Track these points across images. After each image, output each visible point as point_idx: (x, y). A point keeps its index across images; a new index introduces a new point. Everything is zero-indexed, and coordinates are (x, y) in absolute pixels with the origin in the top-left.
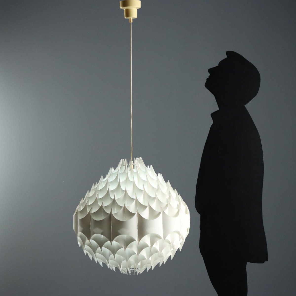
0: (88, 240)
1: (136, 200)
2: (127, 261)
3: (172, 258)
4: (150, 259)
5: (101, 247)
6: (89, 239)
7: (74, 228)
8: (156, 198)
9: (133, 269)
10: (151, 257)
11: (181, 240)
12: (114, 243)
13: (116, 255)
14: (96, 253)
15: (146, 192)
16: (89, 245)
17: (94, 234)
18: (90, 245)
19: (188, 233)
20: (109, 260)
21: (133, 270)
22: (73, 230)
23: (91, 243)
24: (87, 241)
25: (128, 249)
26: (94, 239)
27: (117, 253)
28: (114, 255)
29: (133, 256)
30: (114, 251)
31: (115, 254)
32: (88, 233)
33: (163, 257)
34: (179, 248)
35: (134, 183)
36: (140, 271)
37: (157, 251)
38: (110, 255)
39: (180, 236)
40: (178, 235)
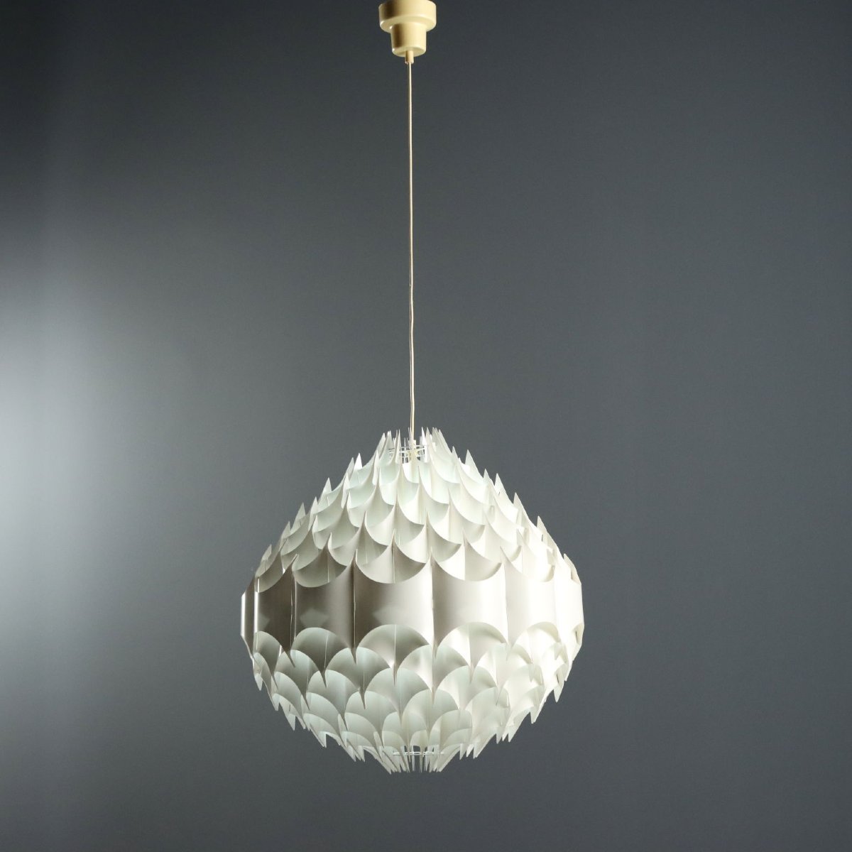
0: (284, 653)
1: (427, 530)
2: (401, 713)
3: (534, 720)
4: (469, 709)
5: (322, 670)
6: (287, 648)
7: (243, 634)
8: (485, 528)
9: (416, 749)
10: (471, 702)
11: (560, 661)
12: (363, 652)
13: (368, 693)
14: (308, 694)
15: (456, 510)
16: (287, 672)
17: (301, 628)
18: (290, 671)
19: (579, 647)
20: (348, 715)
21: (417, 758)
22: (241, 637)
23: (292, 661)
24: (282, 656)
25: (403, 669)
26: (302, 649)
27: (368, 688)
28: (362, 693)
29: (421, 695)
30: (362, 680)
31: (365, 690)
32: (283, 631)
33: (509, 706)
34: (553, 692)
35: (422, 488)
36: (438, 761)
37: (489, 684)
38: (349, 695)
39: (559, 644)
40: (553, 642)
